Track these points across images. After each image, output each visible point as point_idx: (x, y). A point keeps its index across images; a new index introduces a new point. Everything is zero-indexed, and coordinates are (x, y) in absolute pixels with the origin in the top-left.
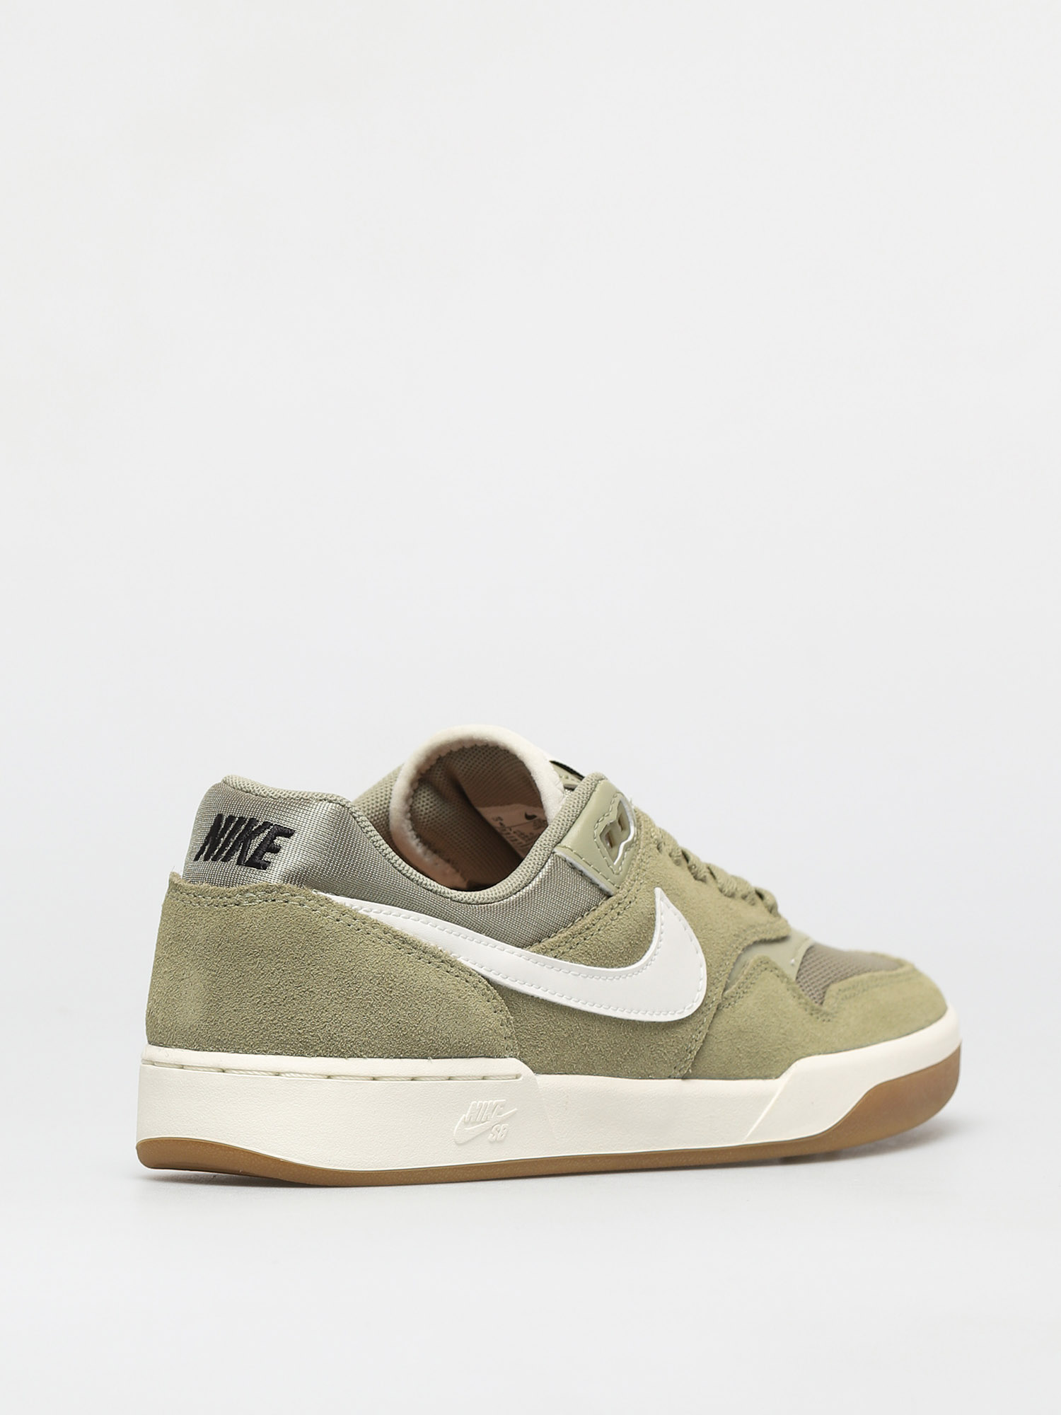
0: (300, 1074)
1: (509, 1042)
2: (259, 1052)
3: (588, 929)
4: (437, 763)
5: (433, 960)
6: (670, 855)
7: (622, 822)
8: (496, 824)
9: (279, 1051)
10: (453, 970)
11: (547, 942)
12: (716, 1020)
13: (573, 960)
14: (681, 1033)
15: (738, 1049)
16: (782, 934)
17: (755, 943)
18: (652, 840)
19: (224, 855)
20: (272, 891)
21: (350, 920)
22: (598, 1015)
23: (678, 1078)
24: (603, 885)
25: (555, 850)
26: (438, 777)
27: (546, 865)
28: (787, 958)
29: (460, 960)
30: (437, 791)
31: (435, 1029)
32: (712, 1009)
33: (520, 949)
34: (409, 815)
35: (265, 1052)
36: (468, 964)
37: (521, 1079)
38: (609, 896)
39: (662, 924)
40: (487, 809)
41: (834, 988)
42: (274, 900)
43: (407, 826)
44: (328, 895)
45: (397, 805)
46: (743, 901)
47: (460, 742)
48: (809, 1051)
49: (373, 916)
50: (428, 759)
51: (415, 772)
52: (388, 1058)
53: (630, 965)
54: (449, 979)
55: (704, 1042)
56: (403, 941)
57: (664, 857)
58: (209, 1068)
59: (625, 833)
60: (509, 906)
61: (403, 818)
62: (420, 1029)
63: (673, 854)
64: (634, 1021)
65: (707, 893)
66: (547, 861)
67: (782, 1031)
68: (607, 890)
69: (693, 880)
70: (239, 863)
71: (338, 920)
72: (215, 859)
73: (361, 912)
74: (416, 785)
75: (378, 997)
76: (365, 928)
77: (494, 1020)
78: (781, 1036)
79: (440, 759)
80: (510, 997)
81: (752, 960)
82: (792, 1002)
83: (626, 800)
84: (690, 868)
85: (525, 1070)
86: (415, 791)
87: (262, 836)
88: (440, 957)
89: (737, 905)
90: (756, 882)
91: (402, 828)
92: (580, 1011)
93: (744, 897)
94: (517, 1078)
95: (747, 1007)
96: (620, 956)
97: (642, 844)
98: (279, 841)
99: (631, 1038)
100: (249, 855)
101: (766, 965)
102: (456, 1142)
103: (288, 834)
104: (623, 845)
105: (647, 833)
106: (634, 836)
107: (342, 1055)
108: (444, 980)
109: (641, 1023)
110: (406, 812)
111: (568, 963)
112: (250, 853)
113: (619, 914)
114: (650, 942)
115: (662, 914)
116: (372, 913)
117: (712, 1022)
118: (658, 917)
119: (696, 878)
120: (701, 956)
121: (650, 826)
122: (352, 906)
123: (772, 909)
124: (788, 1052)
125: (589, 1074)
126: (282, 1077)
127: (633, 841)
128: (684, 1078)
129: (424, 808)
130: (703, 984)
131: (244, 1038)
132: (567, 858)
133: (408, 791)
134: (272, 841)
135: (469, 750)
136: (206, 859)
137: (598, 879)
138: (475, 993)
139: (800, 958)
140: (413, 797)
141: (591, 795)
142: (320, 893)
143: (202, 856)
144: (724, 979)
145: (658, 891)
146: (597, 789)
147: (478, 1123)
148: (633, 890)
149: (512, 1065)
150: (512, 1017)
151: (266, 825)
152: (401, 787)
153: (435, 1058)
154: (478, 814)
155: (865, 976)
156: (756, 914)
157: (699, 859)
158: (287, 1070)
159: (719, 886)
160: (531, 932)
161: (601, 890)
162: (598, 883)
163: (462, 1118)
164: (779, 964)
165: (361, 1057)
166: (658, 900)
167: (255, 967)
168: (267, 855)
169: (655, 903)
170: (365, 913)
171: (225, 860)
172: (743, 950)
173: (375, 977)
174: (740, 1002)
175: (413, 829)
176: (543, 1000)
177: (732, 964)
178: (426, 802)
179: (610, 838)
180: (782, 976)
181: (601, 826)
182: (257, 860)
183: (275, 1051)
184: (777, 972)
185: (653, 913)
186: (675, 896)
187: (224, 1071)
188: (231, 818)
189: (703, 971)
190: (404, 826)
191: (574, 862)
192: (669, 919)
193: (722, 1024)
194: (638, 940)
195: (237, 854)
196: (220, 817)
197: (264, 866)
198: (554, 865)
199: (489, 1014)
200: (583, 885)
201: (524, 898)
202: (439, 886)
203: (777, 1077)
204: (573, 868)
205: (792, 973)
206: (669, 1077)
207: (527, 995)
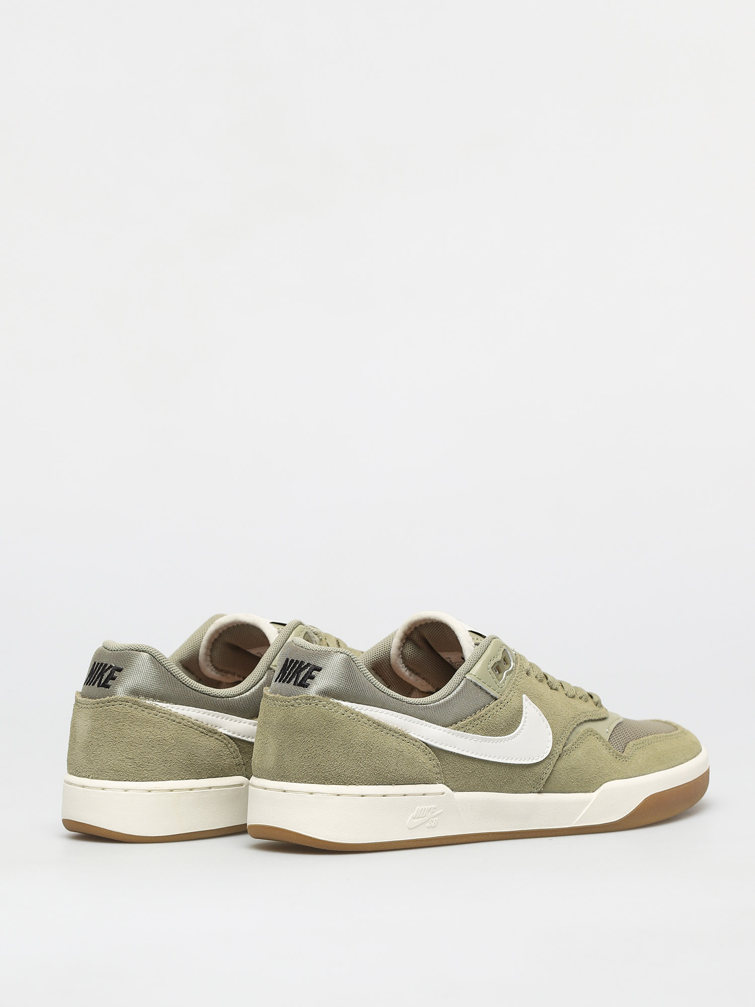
0: (323, 793)
1: (439, 776)
2: (302, 782)
3: (483, 716)
4: (415, 630)
5: (395, 734)
6: (536, 677)
7: (506, 660)
8: (448, 661)
9: (312, 782)
10: (406, 739)
11: (460, 724)
12: (558, 762)
13: (475, 733)
14: (537, 769)
15: (571, 777)
16: (602, 716)
17: (585, 721)
18: (524, 670)
19: (288, 680)
20: (309, 699)
21: (350, 714)
22: (489, 761)
23: (536, 793)
24: (492, 694)
25: (466, 676)
26: (415, 637)
27: (461, 684)
28: (604, 729)
29: (411, 734)
30: (415, 644)
31: (396, 770)
32: (556, 756)
33: (444, 728)
34: (401, 656)
35: (305, 782)
36: (416, 736)
37: (444, 795)
38: (496, 699)
39: (526, 713)
40: (442, 653)
41: (631, 743)
42: (310, 704)
43: (400, 661)
44: (340, 701)
45: (394, 651)
46: (580, 700)
47: (424, 620)
48: (613, 778)
49: (363, 712)
50: (410, 628)
51: (403, 634)
52: (370, 785)
53: (507, 735)
54: (404, 744)
55: (550, 774)
56: (379, 725)
57: (532, 678)
58: (278, 790)
59: (508, 666)
60: (438, 706)
61: (397, 658)
62: (388, 770)
63: (538, 676)
64: (510, 764)
65: (559, 696)
66: (461, 682)
67: (598, 767)
68: (495, 696)
69: (550, 690)
70: (294, 684)
71: (343, 714)
72: (283, 682)
73: (357, 710)
74: (405, 641)
75: (364, 754)
76: (358, 719)
77: (429, 765)
78: (596, 770)
79: (416, 628)
80: (438, 752)
81: (582, 730)
82: (605, 752)
83: (509, 649)
84: (548, 683)
85: (447, 790)
86: (404, 644)
87: (306, 670)
88: (399, 733)
89: (576, 702)
90: (588, 689)
91: (397, 663)
92: (478, 759)
93: (581, 698)
94: (443, 794)
95: (578, 755)
96: (502, 730)
97: (517, 672)
98: (314, 673)
99: (508, 773)
100: (299, 681)
101: (591, 732)
102: (408, 827)
103: (319, 669)
104: (506, 672)
105: (521, 666)
106: (513, 667)
107: (345, 784)
108: (401, 745)
109: (514, 765)
110: (399, 655)
111: (471, 734)
112: (300, 679)
113: (501, 709)
114: (520, 723)
115: (526, 708)
116: (362, 710)
117: (555, 763)
118: (524, 710)
119: (551, 688)
120: (549, 729)
121: (523, 662)
122: (352, 707)
123: (598, 704)
124: (600, 778)
125: (485, 791)
126: (314, 795)
127: (512, 670)
128: (539, 792)
129: (408, 653)
130: (550, 744)
131: (295, 775)
132: (473, 680)
133: (399, 644)
134: (311, 673)
135: (430, 624)
136: (280, 681)
137: (489, 690)
138: (419, 751)
139: (612, 728)
140: (403, 647)
141: (488, 647)
142: (335, 700)
143: (278, 680)
144: (564, 741)
145: (524, 696)
146: (492, 644)
147: (421, 818)
148: (510, 696)
149: (441, 788)
150: (439, 763)
151: (308, 664)
152: (396, 642)
153: (396, 785)
154: (439, 655)
155: (650, 737)
156: (589, 706)
157: (554, 678)
158: (316, 792)
159: (566, 692)
160: (450, 719)
161: (492, 696)
162: (490, 692)
163: (412, 815)
164: (599, 732)
165: (355, 784)
166: (524, 701)
167: (300, 738)
168: (308, 680)
169: (522, 702)
170: (359, 711)
171: (288, 682)
172: (577, 725)
173: (363, 743)
174: (573, 753)
175: (403, 663)
176: (457, 754)
177: (569, 733)
178: (409, 650)
179: (498, 668)
180: (600, 738)
181: (492, 663)
182: (303, 683)
183: (310, 782)
184: (597, 736)
185: (521, 707)
186: (536, 699)
187: (285, 792)
188: (292, 661)
189: (551, 737)
190: (398, 662)
191: (476, 682)
192: (530, 710)
193: (562, 764)
194: (512, 721)
195: (294, 679)
196: (288, 659)
197: (306, 686)
198: (466, 685)
199: (427, 762)
200: (481, 694)
201: (447, 702)
202: (400, 696)
203: (593, 792)
204: (476, 685)
205: (607, 737)
206: (531, 792)
207: (449, 751)
